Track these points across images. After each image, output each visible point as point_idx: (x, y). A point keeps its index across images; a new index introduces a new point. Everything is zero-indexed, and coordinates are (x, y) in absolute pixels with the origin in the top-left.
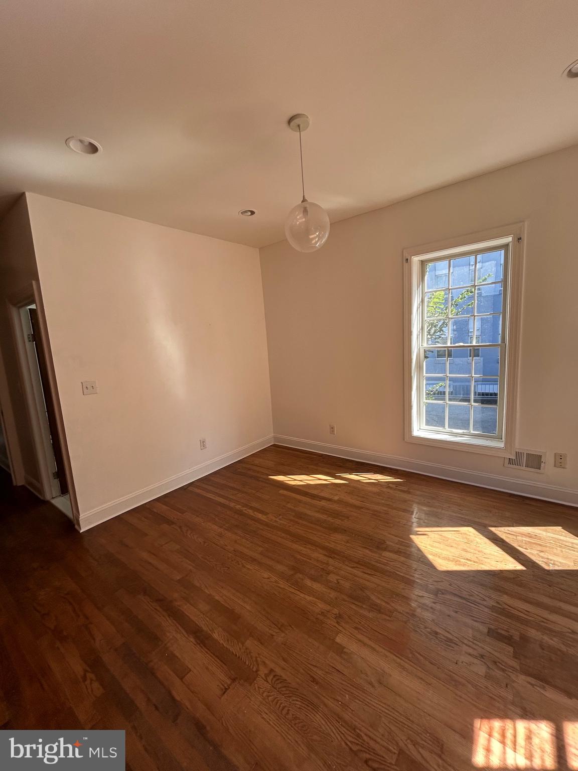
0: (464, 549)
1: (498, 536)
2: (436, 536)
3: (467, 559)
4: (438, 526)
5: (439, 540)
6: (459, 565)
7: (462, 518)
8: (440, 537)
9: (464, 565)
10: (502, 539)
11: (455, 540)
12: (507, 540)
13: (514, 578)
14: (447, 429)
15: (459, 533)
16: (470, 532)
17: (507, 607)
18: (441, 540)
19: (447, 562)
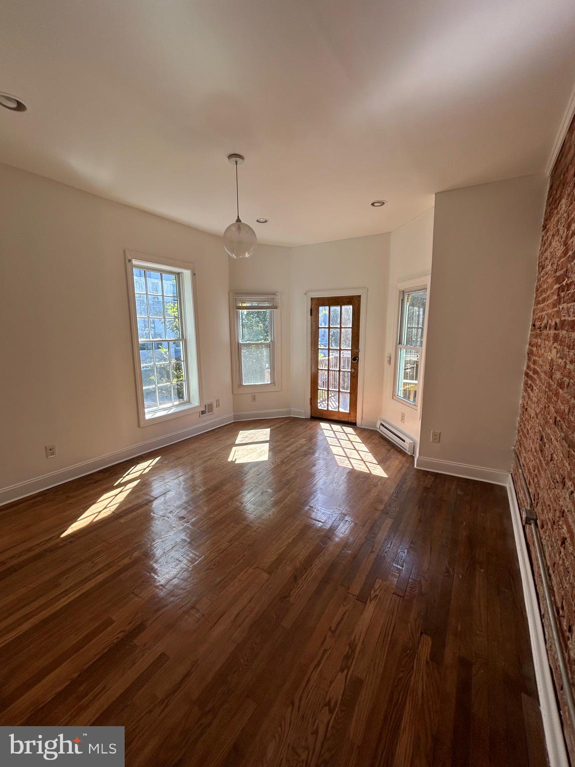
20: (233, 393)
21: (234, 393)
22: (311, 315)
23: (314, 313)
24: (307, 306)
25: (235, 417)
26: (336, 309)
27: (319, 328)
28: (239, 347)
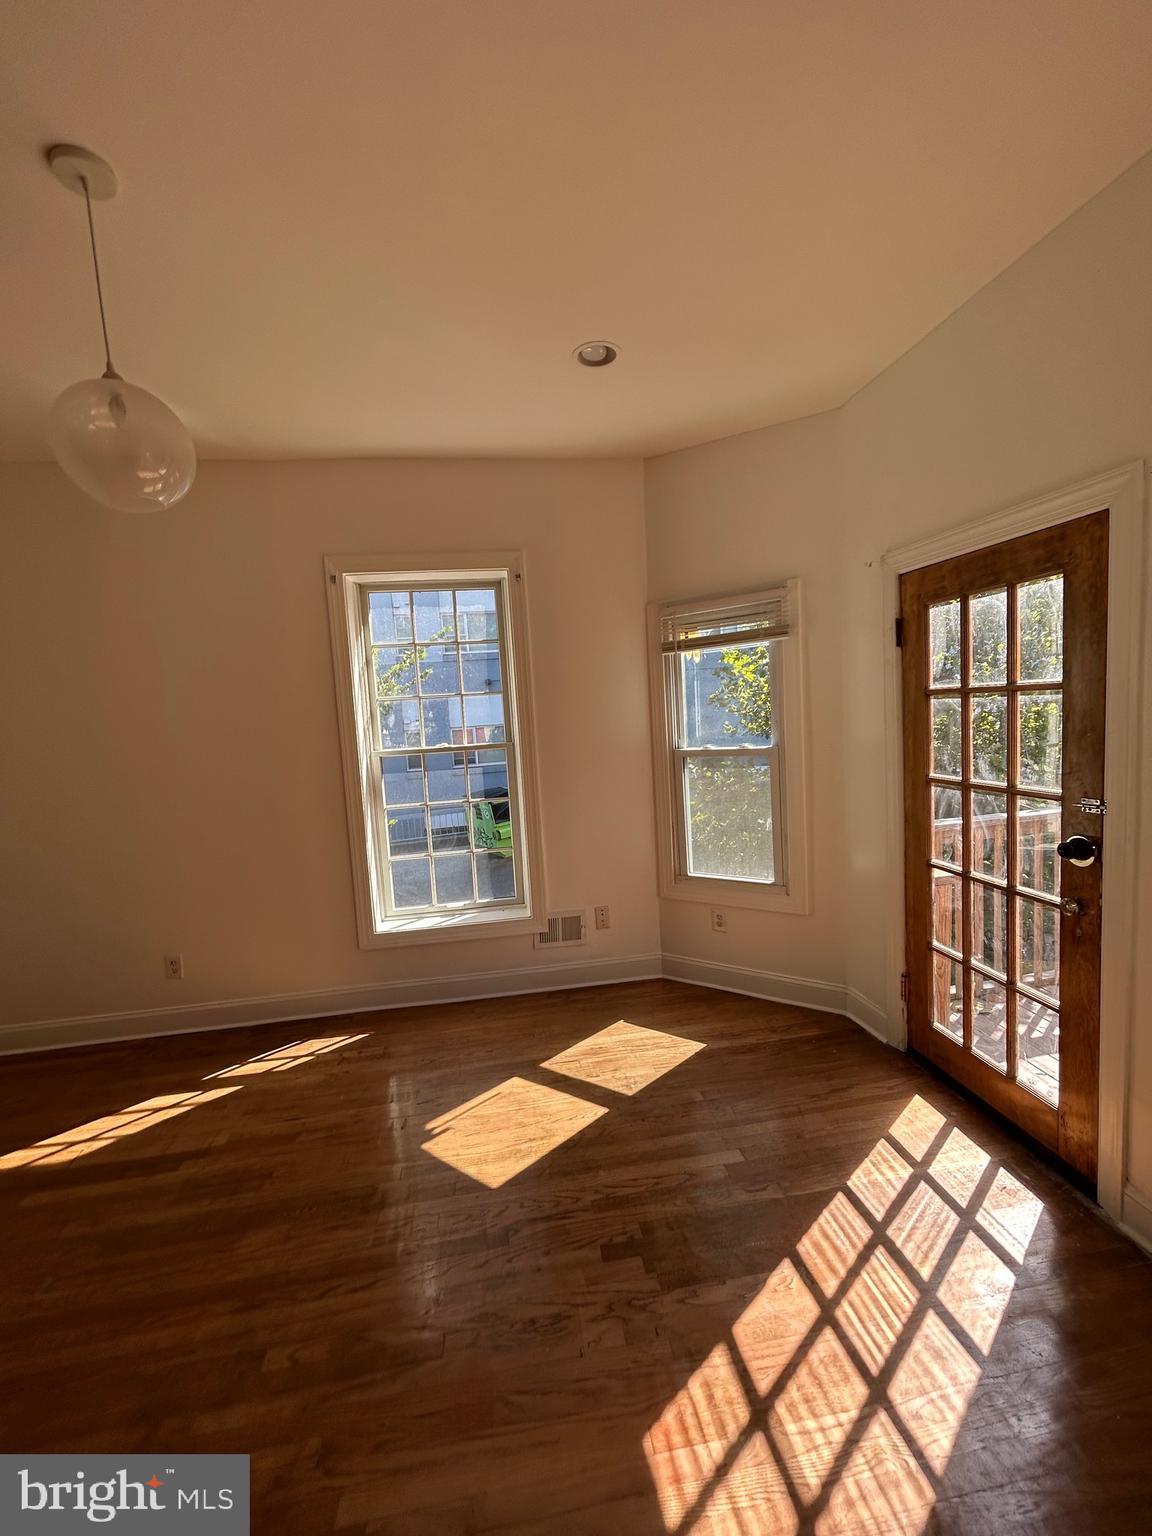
0: (520, 1124)
1: (557, 1073)
2: (468, 1122)
3: (530, 1140)
4: (464, 1101)
5: (474, 1128)
6: (523, 1157)
7: (495, 1066)
8: (474, 1120)
9: (529, 1154)
10: (564, 1076)
11: (500, 1114)
12: (571, 1075)
13: (600, 1135)
14: (437, 905)
15: (501, 1098)
16: (517, 1087)
17: (610, 1190)
18: (477, 1127)
19: (501, 1164)
20: (659, 895)
21: (662, 895)
22: (900, 643)
23: (910, 634)
24: (884, 609)
25: (666, 965)
26: (990, 605)
27: (929, 694)
28: (678, 760)
